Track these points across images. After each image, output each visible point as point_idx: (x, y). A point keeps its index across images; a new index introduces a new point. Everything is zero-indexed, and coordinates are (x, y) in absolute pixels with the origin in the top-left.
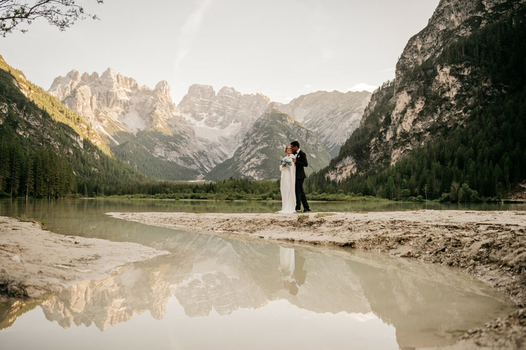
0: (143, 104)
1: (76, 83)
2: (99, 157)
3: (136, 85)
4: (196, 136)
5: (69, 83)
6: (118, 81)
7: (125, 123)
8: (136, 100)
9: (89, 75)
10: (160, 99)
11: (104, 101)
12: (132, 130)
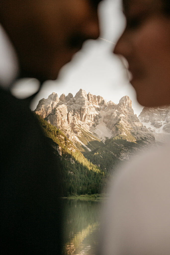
0: (109, 117)
1: (56, 103)
2: (74, 162)
3: (103, 101)
4: (156, 141)
5: (50, 103)
6: (89, 99)
7: (95, 133)
8: (103, 113)
9: (66, 96)
10: (123, 111)
11: (78, 116)
12: (101, 138)
